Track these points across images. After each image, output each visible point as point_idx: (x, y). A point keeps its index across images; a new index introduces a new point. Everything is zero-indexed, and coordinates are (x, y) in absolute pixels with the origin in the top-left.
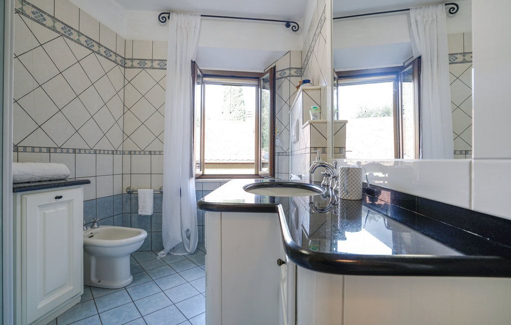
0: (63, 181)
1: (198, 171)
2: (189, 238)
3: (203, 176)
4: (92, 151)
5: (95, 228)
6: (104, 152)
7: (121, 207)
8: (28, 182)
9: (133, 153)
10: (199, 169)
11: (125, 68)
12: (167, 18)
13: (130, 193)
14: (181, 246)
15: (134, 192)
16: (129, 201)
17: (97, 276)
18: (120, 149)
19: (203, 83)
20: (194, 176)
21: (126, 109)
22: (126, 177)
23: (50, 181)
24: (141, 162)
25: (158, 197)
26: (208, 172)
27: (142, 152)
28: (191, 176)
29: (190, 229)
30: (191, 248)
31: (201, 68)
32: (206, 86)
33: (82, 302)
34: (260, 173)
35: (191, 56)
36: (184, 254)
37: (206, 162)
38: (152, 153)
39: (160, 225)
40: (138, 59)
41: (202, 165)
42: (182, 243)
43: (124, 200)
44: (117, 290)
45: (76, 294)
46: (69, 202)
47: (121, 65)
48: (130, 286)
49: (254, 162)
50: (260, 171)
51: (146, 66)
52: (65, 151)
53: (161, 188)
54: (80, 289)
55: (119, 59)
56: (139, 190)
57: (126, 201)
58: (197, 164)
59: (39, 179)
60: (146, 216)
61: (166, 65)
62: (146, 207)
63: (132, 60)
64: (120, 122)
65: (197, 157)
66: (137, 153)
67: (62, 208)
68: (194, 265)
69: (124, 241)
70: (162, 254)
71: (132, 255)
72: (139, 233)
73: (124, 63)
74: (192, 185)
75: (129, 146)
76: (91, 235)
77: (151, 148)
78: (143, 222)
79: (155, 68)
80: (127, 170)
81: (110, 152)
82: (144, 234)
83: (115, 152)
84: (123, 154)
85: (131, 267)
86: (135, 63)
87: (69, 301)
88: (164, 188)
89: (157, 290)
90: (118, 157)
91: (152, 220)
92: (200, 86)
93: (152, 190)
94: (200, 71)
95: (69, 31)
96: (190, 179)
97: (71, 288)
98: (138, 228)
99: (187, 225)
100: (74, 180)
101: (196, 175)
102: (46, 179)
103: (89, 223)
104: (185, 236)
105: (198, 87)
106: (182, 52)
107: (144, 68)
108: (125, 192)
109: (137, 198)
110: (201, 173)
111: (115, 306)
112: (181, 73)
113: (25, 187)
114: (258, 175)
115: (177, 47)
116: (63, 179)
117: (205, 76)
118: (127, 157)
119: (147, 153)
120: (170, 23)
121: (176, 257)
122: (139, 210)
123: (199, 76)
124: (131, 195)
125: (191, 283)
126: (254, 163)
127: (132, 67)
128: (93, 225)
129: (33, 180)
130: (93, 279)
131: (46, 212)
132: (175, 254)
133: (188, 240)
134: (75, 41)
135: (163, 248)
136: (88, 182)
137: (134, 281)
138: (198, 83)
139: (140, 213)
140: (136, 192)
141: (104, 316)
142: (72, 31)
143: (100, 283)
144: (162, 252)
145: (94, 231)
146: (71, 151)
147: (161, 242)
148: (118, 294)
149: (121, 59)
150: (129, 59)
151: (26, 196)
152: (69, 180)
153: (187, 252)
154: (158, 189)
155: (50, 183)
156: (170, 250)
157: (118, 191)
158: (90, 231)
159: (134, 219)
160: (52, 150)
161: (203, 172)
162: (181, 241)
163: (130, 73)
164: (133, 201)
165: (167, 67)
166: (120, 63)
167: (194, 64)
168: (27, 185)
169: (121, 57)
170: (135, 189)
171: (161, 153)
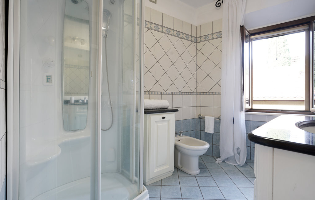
0: (166, 109)
1: (247, 106)
2: (239, 154)
3: (251, 110)
4: (180, 93)
5: (181, 136)
6: (186, 93)
7: (195, 126)
8: (152, 109)
9: (202, 94)
10: (248, 105)
11: (197, 43)
12: (221, 3)
13: (200, 118)
14: (233, 158)
15: (203, 118)
16: (200, 123)
17: (181, 164)
18: (195, 91)
19: (251, 40)
20: (244, 110)
21: (198, 67)
22: (199, 108)
23: (161, 109)
24: (207, 100)
25: (218, 122)
26: (255, 106)
27: (207, 93)
28: (242, 109)
29: (240, 147)
30: (240, 161)
31: (248, 30)
32: (253, 42)
33: (173, 176)
34: (311, 109)
35: (240, 23)
36: (235, 164)
37: (254, 99)
38: (214, 93)
39: (218, 140)
40: (204, 36)
41: (251, 101)
42: (234, 157)
43: (197, 122)
44: (190, 176)
45: (170, 170)
46: (169, 121)
47: (194, 42)
48: (198, 176)
49: (304, 99)
50: (312, 107)
51: (209, 39)
52: (168, 93)
53: (219, 117)
54: (172, 168)
55: (193, 38)
56: (205, 117)
57: (198, 123)
58: (247, 101)
59: (156, 108)
60: (210, 134)
61: (221, 34)
62: (210, 128)
63: (200, 37)
64: (195, 76)
65: (246, 96)
66: (205, 94)
67: (165, 124)
68: (242, 175)
69: (196, 147)
70: (219, 160)
71: (200, 156)
72: (205, 144)
73: (196, 40)
74: (242, 116)
75: (200, 89)
76: (179, 140)
77: (213, 91)
78: (208, 138)
79: (215, 39)
80: (199, 104)
81: (190, 94)
82: (207, 146)
83: (192, 94)
84: (197, 94)
85: (199, 164)
86: (203, 39)
87: (167, 173)
88: (221, 117)
89: (214, 184)
90: (194, 96)
91: (214, 137)
92: (248, 43)
93: (214, 117)
94: (248, 32)
95: (169, 30)
96: (241, 111)
97: (168, 167)
98: (204, 141)
99: (238, 145)
100: (171, 109)
101: (246, 109)
102: (159, 108)
103: (178, 133)
104: (236, 152)
105: (246, 45)
106: (233, 22)
107: (207, 40)
108: (197, 117)
109: (204, 122)
110: (250, 108)
111: (189, 185)
112: (232, 37)
113: (150, 111)
114: (309, 111)
115: (229, 20)
116: (166, 108)
117: (252, 34)
118: (199, 96)
119: (211, 93)
120: (223, 5)
121: (229, 165)
122: (205, 129)
123: (247, 36)
124: (201, 120)
125: (240, 188)
126: (304, 101)
127: (201, 41)
128: (180, 134)
129: (154, 108)
130: (179, 165)
131: (159, 125)
132: (228, 163)
133: (238, 156)
134: (172, 35)
135: (219, 157)
136: (177, 110)
137: (200, 173)
138: (246, 42)
139: (206, 131)
140: (204, 118)
141: (182, 188)
142: (170, 30)
143: (182, 168)
144: (219, 159)
145: (180, 138)
146: (170, 93)
147: (219, 152)
148: (191, 178)
149: (194, 38)
150: (199, 37)
151: (150, 116)
152: (169, 109)
153: (237, 164)
154: (217, 117)
155: (160, 110)
156: (225, 159)
157: (194, 117)
158: (178, 138)
159: (202, 134)
160: (162, 93)
161: (252, 106)
162: (233, 155)
163: (200, 45)
164: (202, 123)
165: (222, 36)
166: (194, 41)
167: (242, 28)
168: (152, 110)
169: (194, 37)
170: (203, 116)
171: (219, 93)
